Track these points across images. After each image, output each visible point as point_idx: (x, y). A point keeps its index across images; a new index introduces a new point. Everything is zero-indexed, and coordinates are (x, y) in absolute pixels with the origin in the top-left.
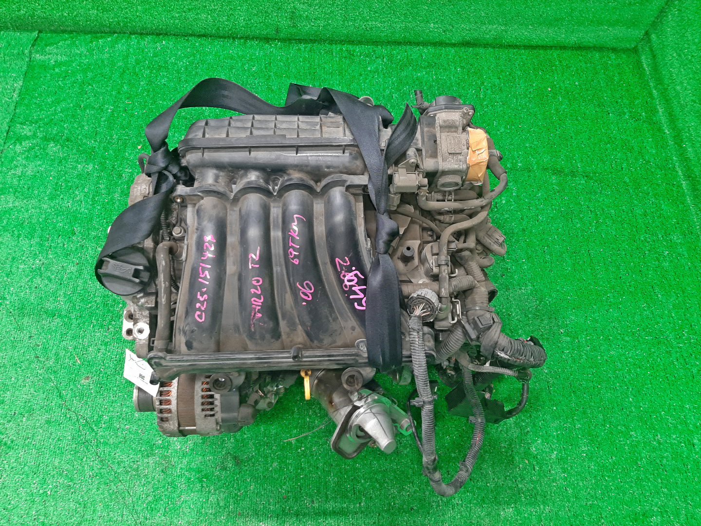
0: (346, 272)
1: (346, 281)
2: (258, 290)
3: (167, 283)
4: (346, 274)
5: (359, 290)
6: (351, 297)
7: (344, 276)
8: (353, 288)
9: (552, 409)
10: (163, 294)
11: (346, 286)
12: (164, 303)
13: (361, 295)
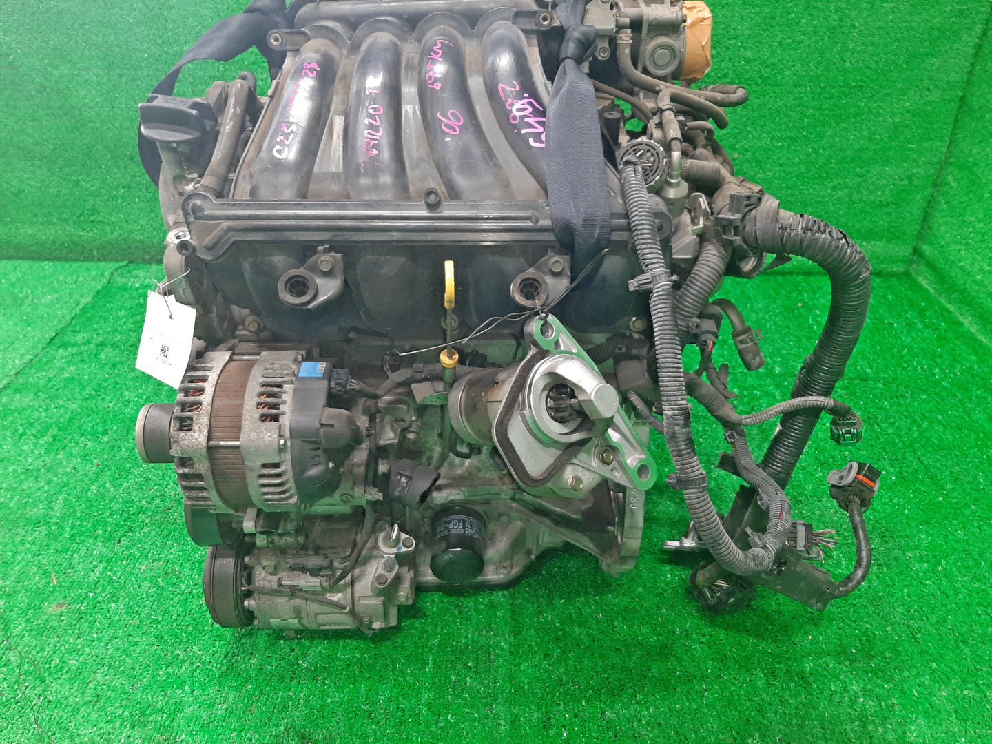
0: (514, 99)
1: (514, 110)
2: (376, 121)
3: (238, 108)
4: (514, 101)
5: (535, 121)
6: (524, 131)
7: (512, 105)
8: (526, 120)
9: (930, 668)
10: (228, 121)
11: (514, 118)
12: (227, 131)
13: (540, 129)
